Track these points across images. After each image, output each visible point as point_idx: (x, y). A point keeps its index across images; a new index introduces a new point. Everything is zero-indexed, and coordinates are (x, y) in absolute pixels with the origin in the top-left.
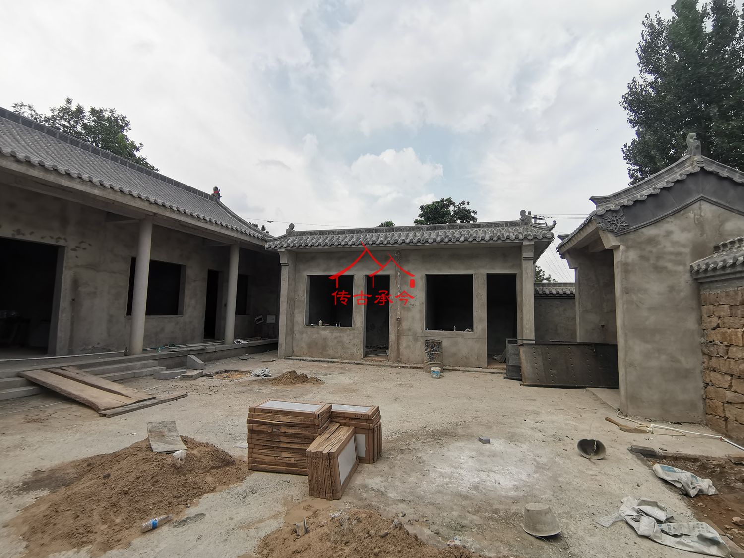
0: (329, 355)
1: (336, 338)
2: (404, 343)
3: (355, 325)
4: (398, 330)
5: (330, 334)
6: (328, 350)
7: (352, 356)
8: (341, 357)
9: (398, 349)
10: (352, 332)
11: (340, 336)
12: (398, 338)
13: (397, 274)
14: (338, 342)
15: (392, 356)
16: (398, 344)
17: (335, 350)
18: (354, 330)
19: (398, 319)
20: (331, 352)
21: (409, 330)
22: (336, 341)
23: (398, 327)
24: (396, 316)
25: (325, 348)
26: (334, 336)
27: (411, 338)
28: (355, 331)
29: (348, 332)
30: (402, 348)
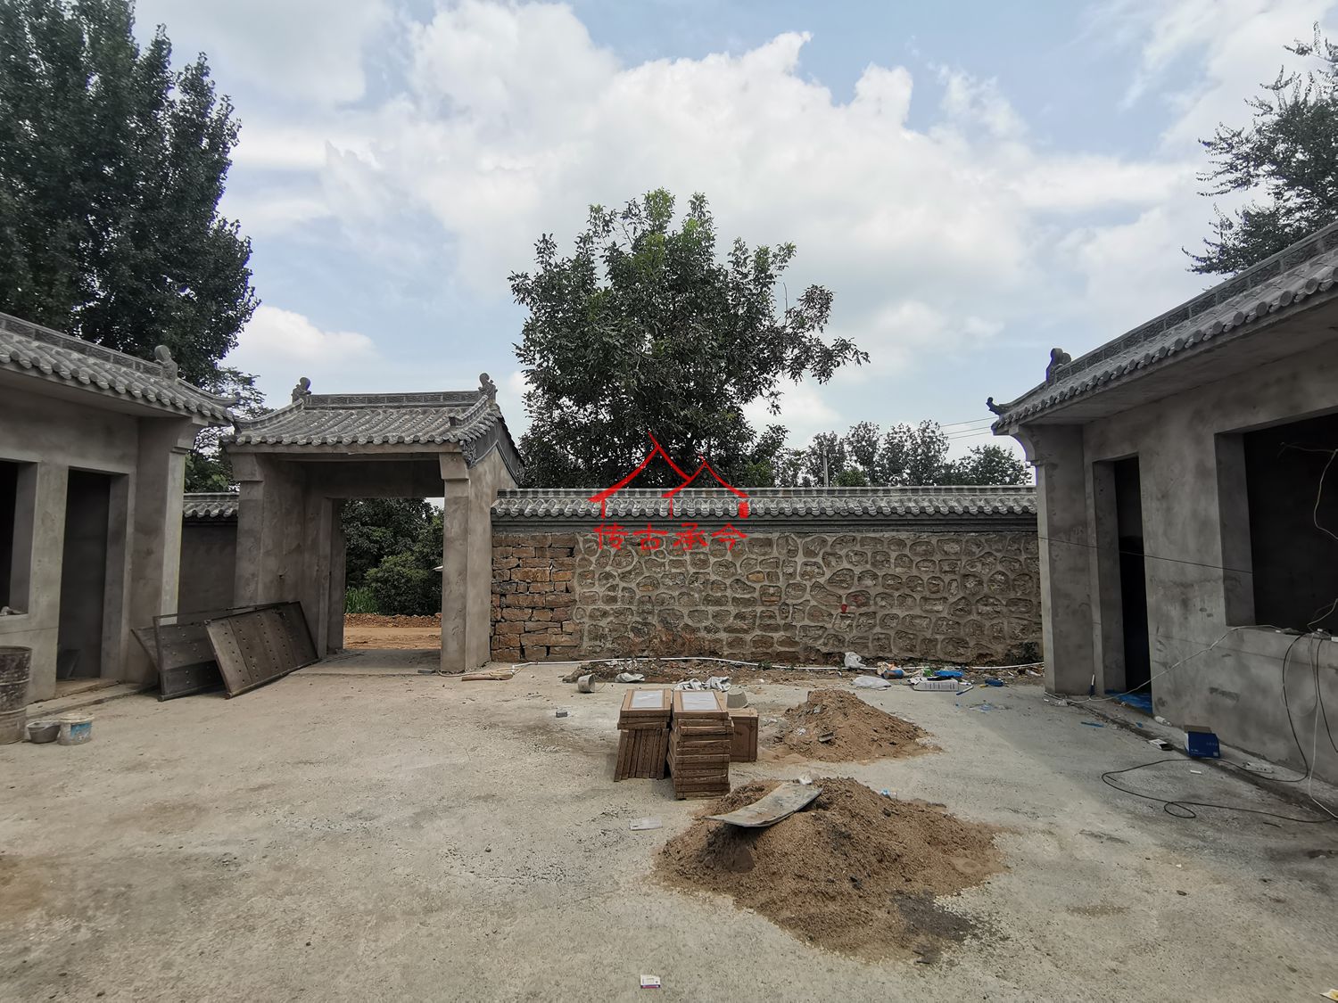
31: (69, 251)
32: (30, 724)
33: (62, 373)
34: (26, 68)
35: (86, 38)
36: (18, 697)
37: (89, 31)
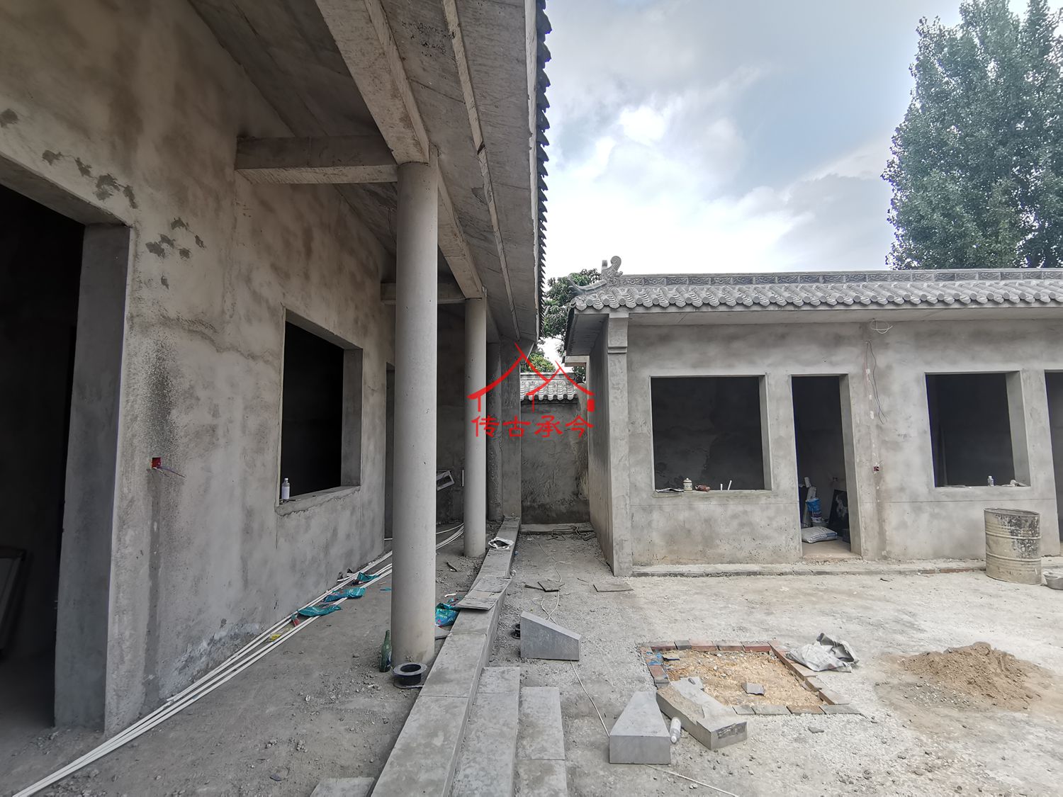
0: (722, 556)
1: (735, 516)
2: (893, 516)
3: (778, 487)
4: (878, 491)
5: (719, 510)
6: (718, 546)
7: (778, 556)
8: (751, 559)
9: (882, 533)
10: (772, 500)
11: (745, 512)
12: (880, 508)
13: (864, 371)
14: (742, 525)
15: (869, 548)
16: (881, 521)
17: (736, 544)
18: (776, 495)
19: (876, 469)
20: (724, 548)
21: (902, 489)
22: (735, 523)
23: (877, 483)
24: (871, 461)
25: (709, 540)
26: (729, 512)
27: (907, 507)
28: (779, 499)
29: (763, 501)
30: (889, 529)
31: (1006, 203)
32: (1045, 572)
33: (1027, 299)
34: (943, 91)
35: (977, 41)
36: (1033, 549)
37: (977, 34)
